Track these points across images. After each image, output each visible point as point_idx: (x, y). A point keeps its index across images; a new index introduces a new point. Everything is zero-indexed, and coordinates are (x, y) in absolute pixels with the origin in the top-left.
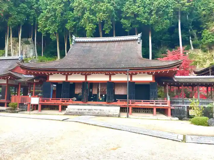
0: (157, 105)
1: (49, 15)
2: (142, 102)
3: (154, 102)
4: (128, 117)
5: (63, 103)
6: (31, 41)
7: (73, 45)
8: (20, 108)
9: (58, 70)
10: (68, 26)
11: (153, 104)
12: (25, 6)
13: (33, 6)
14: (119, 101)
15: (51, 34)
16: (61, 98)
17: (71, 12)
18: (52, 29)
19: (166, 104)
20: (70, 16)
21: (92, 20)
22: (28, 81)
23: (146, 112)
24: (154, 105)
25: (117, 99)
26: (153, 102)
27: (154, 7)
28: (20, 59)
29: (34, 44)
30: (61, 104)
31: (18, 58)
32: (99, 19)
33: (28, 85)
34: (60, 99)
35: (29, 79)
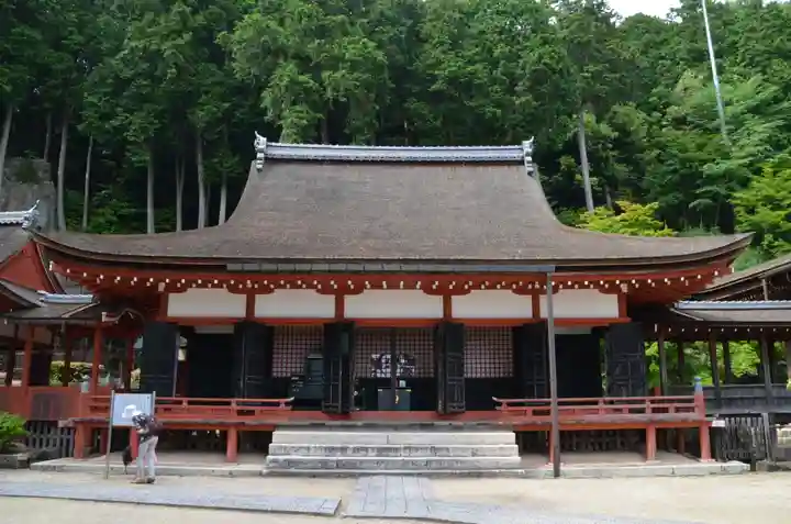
0: (661, 416)
1: (127, 73)
2: (601, 405)
3: (648, 406)
4: (557, 474)
5: (249, 420)
6: (46, 171)
7: (259, 170)
8: (27, 444)
9: (230, 267)
10: (200, 116)
11: (642, 411)
12: (37, 35)
13: (65, 39)
14: (504, 406)
15: (131, 143)
16: (233, 397)
17: (213, 67)
18: (137, 124)
19: (691, 409)
20: (209, 81)
21: (308, 91)
22: (72, 317)
23: (604, 447)
24: (648, 415)
25: (495, 399)
26: (643, 402)
27: (523, 69)
28: (26, 224)
29: (56, 185)
30: (237, 425)
31: (20, 220)
32: (335, 89)
33: (53, 341)
34: (229, 403)
35: (73, 311)
